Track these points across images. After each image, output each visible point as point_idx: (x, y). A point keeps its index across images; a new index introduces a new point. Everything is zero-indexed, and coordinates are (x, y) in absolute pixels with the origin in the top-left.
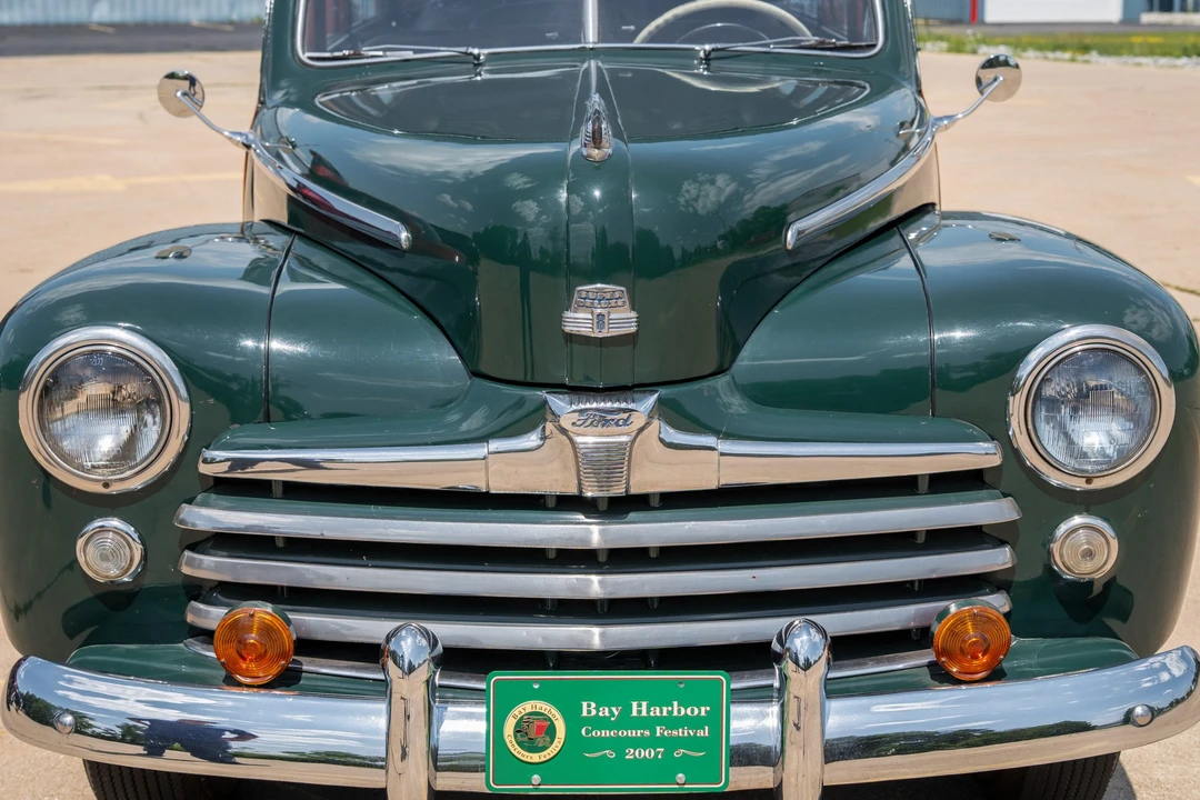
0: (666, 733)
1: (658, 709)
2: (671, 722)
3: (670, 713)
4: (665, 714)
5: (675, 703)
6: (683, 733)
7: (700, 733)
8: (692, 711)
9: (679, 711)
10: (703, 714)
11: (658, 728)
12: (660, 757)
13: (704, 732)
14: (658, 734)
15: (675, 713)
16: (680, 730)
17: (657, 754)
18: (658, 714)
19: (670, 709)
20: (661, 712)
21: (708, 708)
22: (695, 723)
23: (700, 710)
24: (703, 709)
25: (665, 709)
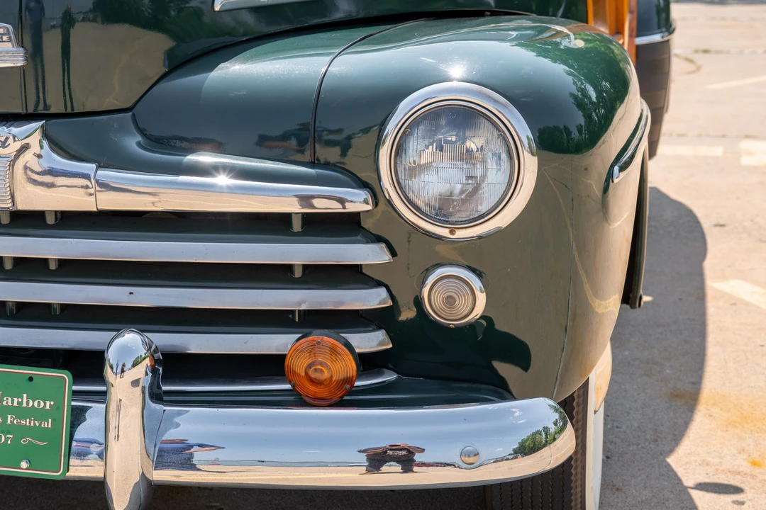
0: (15, 422)
1: (10, 399)
2: (20, 412)
3: (20, 403)
4: (15, 404)
5: (25, 396)
6: (30, 423)
7: (44, 425)
8: (39, 403)
9: (28, 403)
10: (48, 407)
11: (9, 416)
12: (9, 442)
13: (48, 424)
14: (9, 422)
15: (24, 405)
16: (28, 420)
17: (7, 439)
18: (10, 404)
19: (20, 400)
20: (13, 402)
21: (52, 403)
22: (40, 414)
23: (45, 404)
24: (48, 403)
25: (16, 400)
